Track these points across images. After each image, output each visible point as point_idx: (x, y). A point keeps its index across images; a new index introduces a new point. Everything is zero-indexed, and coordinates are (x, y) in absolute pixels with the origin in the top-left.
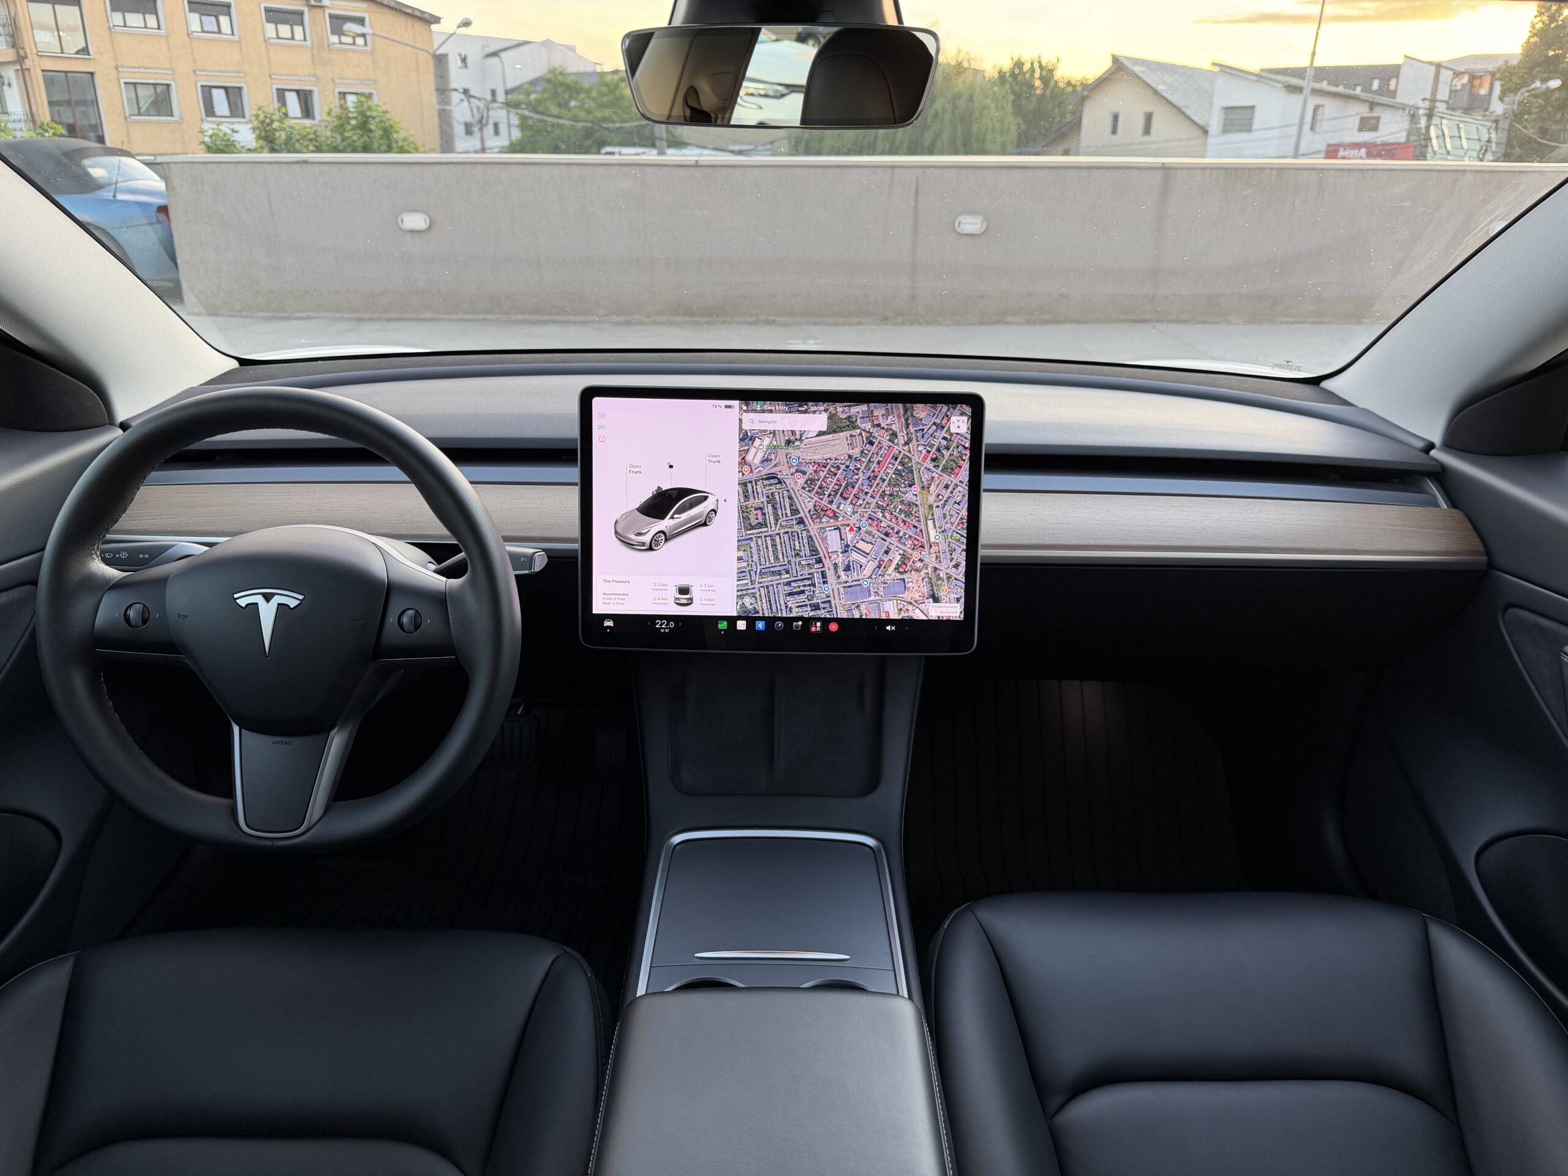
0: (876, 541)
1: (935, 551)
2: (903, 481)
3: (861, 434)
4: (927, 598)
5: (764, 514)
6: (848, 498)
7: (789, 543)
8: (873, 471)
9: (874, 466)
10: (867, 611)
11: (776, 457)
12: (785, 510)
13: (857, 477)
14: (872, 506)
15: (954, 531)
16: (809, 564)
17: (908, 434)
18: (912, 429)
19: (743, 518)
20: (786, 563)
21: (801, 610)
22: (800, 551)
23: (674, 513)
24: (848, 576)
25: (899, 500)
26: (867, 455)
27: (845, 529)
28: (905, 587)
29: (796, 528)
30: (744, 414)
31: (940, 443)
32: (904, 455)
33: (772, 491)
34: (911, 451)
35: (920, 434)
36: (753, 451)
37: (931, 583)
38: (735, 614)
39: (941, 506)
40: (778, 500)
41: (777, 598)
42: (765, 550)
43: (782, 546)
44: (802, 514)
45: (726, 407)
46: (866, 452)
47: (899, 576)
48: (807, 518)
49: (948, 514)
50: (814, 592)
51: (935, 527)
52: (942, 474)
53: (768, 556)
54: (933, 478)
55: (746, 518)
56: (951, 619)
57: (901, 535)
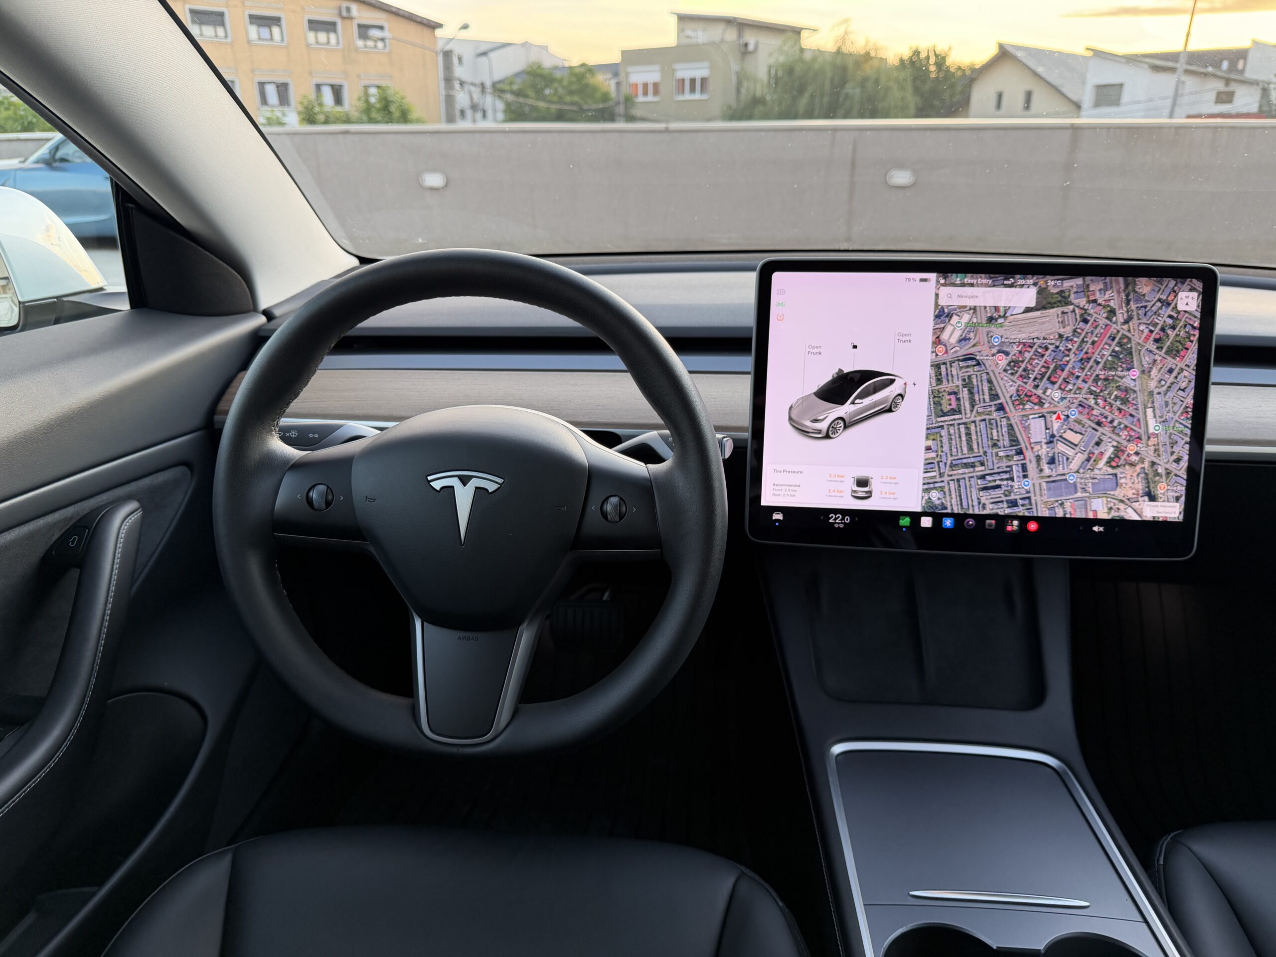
0: (1086, 431)
1: (1153, 443)
2: (1120, 364)
3: (1074, 311)
4: (1142, 496)
5: (958, 399)
6: (1056, 382)
7: (985, 432)
8: (1086, 353)
9: (1087, 347)
10: (1070, 509)
11: (975, 336)
12: (983, 395)
13: (1068, 359)
14: (1084, 391)
15: (1177, 421)
16: (1008, 456)
17: (1128, 311)
18: (1133, 306)
19: (934, 403)
20: (981, 454)
21: (996, 507)
22: (998, 440)
23: (856, 398)
24: (1052, 469)
25: (1115, 385)
26: (1080, 334)
27: (1051, 417)
28: (1117, 483)
29: (995, 415)
30: (942, 288)
31: (1165, 321)
32: (1123, 335)
33: (969, 374)
34: (1132, 331)
35: (1142, 312)
36: (949, 329)
37: (1147, 479)
38: (918, 509)
39: (1162, 393)
40: (975, 383)
41: (969, 493)
42: (958, 439)
43: (977, 435)
44: (1002, 400)
45: (922, 280)
46: (1079, 331)
47: (1110, 471)
48: (1008, 404)
49: (1170, 402)
50: (1012, 486)
51: (1155, 417)
52: (1165, 356)
53: (961, 447)
54: (1155, 361)
55: (937, 404)
56: (1168, 520)
57: (1115, 424)
